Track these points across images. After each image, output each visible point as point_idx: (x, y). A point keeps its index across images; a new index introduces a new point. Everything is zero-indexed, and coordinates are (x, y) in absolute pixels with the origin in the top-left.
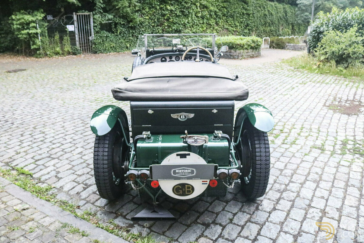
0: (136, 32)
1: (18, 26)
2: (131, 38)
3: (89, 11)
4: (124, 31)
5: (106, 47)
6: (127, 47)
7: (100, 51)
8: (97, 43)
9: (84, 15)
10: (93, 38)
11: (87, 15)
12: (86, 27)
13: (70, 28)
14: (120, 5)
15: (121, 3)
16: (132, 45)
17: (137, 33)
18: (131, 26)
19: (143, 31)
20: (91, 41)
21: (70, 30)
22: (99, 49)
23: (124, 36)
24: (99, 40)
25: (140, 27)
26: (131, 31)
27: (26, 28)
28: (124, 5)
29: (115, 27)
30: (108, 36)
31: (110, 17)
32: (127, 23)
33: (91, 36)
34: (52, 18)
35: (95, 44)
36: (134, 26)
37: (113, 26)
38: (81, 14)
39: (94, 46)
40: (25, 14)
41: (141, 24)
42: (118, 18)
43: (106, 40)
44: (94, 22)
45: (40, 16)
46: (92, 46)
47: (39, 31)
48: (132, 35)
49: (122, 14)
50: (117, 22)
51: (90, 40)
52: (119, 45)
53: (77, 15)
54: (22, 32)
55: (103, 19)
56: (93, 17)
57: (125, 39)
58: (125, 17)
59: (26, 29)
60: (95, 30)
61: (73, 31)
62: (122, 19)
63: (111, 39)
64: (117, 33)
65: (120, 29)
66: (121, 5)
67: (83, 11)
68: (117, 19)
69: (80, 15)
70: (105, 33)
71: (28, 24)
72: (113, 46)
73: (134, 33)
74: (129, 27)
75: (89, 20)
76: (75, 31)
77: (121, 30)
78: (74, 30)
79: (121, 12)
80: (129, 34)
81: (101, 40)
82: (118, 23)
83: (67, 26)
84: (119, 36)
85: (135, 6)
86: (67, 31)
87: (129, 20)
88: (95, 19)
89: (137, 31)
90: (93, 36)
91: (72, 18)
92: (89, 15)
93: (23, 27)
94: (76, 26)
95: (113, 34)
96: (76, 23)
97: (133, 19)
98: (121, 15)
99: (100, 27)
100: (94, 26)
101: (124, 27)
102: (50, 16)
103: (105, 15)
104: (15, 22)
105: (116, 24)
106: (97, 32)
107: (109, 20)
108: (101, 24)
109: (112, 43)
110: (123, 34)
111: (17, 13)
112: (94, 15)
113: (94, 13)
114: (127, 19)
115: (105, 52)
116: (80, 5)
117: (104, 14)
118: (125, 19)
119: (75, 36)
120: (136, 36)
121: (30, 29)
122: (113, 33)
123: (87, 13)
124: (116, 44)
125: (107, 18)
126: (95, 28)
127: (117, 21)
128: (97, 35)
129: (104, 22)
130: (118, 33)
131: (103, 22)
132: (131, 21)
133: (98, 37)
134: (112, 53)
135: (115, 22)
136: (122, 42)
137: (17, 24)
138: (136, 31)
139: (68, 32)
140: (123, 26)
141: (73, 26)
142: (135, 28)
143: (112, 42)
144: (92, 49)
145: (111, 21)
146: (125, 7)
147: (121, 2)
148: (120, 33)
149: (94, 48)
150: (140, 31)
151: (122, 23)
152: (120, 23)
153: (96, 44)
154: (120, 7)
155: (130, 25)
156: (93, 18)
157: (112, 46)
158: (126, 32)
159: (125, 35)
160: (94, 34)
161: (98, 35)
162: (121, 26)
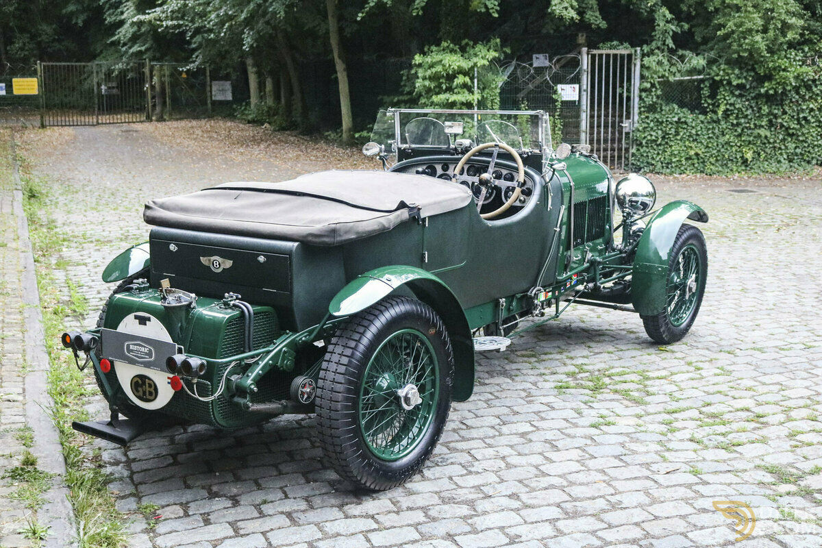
0: (785, 113)
1: (427, 83)
2: (763, 132)
3: (633, 45)
4: (739, 110)
5: (672, 154)
6: (745, 162)
7: (651, 168)
8: (644, 142)
9: (615, 56)
10: (636, 125)
11: (622, 56)
12: (618, 90)
13: (567, 92)
14: (731, 25)
15: (738, 20)
16: (763, 155)
17: (786, 117)
18: (767, 91)
19: (812, 110)
20: (627, 134)
21: (564, 99)
22: (650, 161)
23: (738, 124)
24: (654, 134)
25: (803, 97)
26: (765, 109)
27: (444, 87)
28: (748, 25)
29: (713, 95)
30: (685, 123)
31: (699, 61)
32: (754, 84)
33: (628, 117)
34: (547, 63)
35: (637, 145)
36: (776, 92)
37: (706, 92)
38: (604, 52)
39: (633, 150)
40: (452, 51)
41: (809, 88)
42: (723, 67)
43: (677, 133)
44: (642, 77)
45: (484, 55)
46: (627, 150)
47: (476, 97)
48: (770, 121)
49: (738, 53)
50: (717, 78)
51: (624, 131)
52: (719, 151)
53: (593, 56)
54: (435, 99)
55: (674, 69)
56: (642, 61)
57: (740, 135)
58: (748, 63)
59: (445, 91)
60: (644, 102)
61: (575, 101)
62: (737, 71)
63: (694, 132)
64: (715, 112)
65: (726, 99)
66: (735, 25)
67: (615, 43)
68: (719, 70)
69: (601, 56)
70: (675, 113)
71: (451, 77)
72: (697, 154)
73: (776, 116)
74: (759, 96)
75: (629, 70)
76: (579, 101)
77: (731, 105)
78: (577, 99)
79: (735, 46)
80: (760, 117)
81: (660, 132)
82: (721, 81)
83: (559, 87)
84: (722, 123)
85: (786, 27)
86: (557, 101)
87: (762, 72)
88: (648, 68)
89: (789, 112)
90: (636, 118)
91: (576, 63)
92: (630, 56)
93: (439, 86)
94: (585, 87)
95: (702, 117)
96: (585, 79)
97: (775, 69)
98: (735, 56)
99: (659, 92)
100: (641, 90)
101: (741, 96)
102: (541, 56)
103: (682, 58)
104: (421, 73)
105: (715, 86)
106: (652, 108)
107: (693, 71)
108: (665, 84)
109: (692, 145)
110: (737, 118)
111: (434, 48)
112: (643, 55)
113: (646, 48)
114: (753, 69)
115: (664, 171)
116: (604, 25)
117: (680, 52)
118: (748, 71)
119: (578, 116)
120: (782, 126)
121: (456, 91)
122: (704, 112)
123: (623, 50)
124: (707, 147)
125: (685, 67)
126: (644, 94)
127: (718, 75)
128: (647, 117)
129: (677, 79)
130: (720, 113)
131: (671, 79)
132: (769, 77)
133: (652, 124)
134: (689, 176)
135: (713, 79)
136: (728, 143)
137: (424, 78)
138: (787, 108)
139: (558, 105)
140: (737, 93)
141: (577, 86)
142: (782, 100)
143: (695, 140)
144: (627, 159)
145: (702, 77)
146: (750, 31)
147: (737, 15)
148: (727, 114)
149: (633, 155)
150: (803, 110)
151: (735, 83)
152: (729, 83)
153: (641, 145)
154: (733, 32)
155: (763, 91)
156: (642, 66)
157: (692, 153)
158: (749, 112)
159: (743, 121)
160: (640, 113)
161: (651, 116)
162: (732, 93)
